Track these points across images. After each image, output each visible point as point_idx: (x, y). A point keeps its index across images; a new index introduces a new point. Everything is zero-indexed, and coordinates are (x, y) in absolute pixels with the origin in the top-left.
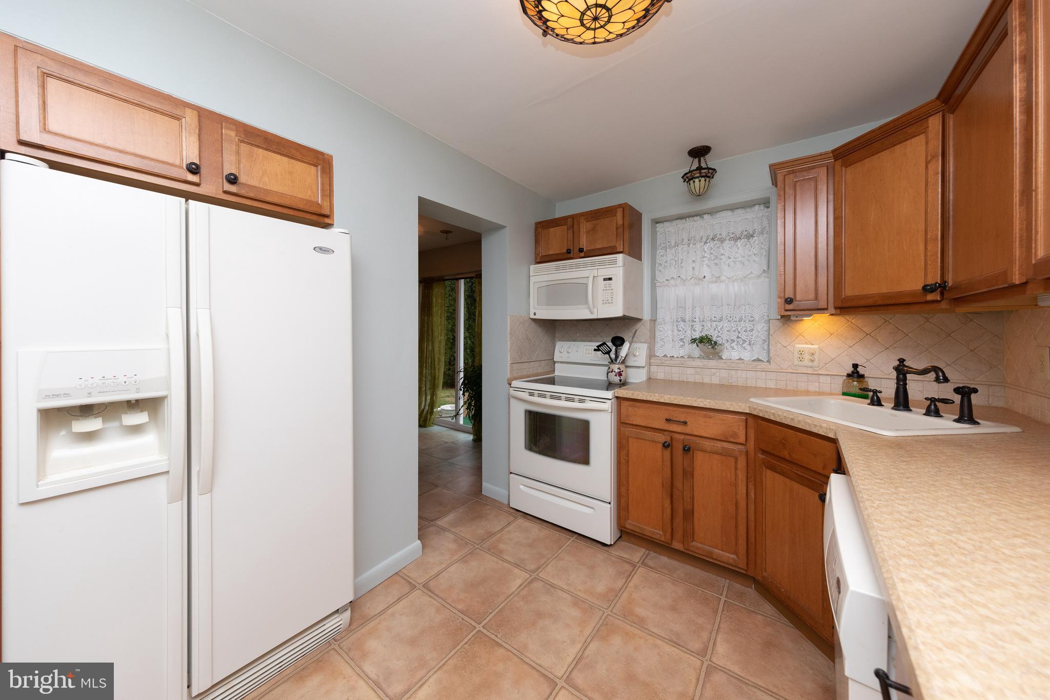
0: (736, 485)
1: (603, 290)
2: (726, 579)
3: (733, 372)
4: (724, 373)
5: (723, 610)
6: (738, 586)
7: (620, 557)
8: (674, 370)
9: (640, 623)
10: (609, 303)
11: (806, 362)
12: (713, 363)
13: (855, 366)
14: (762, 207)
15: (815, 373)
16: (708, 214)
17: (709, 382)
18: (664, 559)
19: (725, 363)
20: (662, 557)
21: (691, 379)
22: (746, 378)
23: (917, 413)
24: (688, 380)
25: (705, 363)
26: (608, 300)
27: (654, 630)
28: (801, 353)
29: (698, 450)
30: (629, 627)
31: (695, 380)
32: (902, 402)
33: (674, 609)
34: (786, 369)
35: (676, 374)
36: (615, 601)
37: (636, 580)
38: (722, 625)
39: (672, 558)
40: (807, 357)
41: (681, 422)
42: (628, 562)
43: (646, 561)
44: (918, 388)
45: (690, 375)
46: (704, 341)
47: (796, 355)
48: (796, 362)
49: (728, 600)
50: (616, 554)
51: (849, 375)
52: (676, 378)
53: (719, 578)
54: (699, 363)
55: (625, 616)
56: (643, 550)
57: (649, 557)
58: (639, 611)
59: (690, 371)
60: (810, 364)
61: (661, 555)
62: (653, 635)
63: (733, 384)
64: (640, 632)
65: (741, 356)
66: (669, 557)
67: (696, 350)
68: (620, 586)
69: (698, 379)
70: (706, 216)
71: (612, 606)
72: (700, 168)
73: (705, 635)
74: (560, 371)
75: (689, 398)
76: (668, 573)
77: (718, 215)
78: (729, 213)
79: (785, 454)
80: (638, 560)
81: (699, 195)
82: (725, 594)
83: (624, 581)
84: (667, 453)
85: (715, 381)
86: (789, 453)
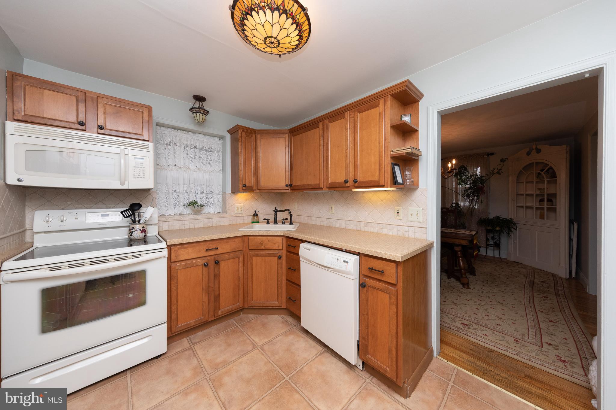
0: (239, 270)
1: (135, 167)
2: (230, 319)
3: (211, 220)
4: (206, 221)
5: (243, 329)
6: (237, 318)
7: (177, 352)
8: (176, 223)
9: (225, 363)
10: (141, 178)
11: (240, 212)
12: (199, 216)
13: (255, 211)
14: (218, 139)
15: (242, 215)
16: (192, 132)
17: (198, 227)
18: (200, 334)
19: (206, 215)
20: (197, 334)
21: (187, 227)
22: (217, 222)
23: (280, 224)
24: (185, 228)
25: (196, 217)
26: (139, 175)
27: (234, 359)
28: (238, 208)
29: (221, 261)
30: (223, 370)
31: (189, 227)
32: (276, 222)
33: (229, 345)
34: (233, 215)
35: (177, 226)
36: (204, 370)
37: (200, 353)
38: (248, 333)
39: (203, 330)
40: (240, 209)
41: (214, 249)
42: (185, 350)
43: (193, 342)
44: (280, 216)
45: (187, 225)
46: (193, 204)
47: (236, 209)
48: (236, 212)
49: (240, 324)
50: (173, 354)
51: (254, 215)
52: (177, 228)
53: (228, 321)
54: (191, 217)
55: (217, 369)
56: (185, 339)
57: (192, 339)
58: (219, 360)
59: (186, 222)
60: (241, 212)
61: (196, 333)
62: (235, 361)
63: (211, 226)
64: (230, 366)
65: (209, 211)
66: (201, 331)
67: (188, 210)
68: (197, 362)
69: (192, 226)
70: (190, 133)
71: (205, 372)
72: (199, 108)
73: (248, 341)
74: (39, 242)
75: (218, 235)
76: (209, 337)
77: (197, 135)
78: (203, 136)
79: (263, 247)
80: (189, 345)
81: (200, 123)
82: (236, 324)
83: (195, 358)
84: (206, 269)
85: (201, 225)
86: (264, 247)
